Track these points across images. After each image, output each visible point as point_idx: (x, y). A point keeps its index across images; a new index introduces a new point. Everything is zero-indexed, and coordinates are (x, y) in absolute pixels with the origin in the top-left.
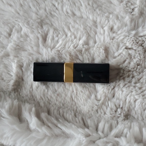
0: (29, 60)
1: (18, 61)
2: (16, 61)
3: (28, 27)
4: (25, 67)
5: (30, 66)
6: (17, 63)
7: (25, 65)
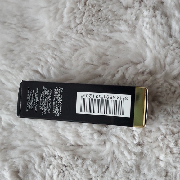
0: (25, 160)
1: (10, 167)
2: (7, 168)
3: (9, 113)
4: (22, 172)
5: (28, 167)
6: (9, 170)
7: (21, 169)
